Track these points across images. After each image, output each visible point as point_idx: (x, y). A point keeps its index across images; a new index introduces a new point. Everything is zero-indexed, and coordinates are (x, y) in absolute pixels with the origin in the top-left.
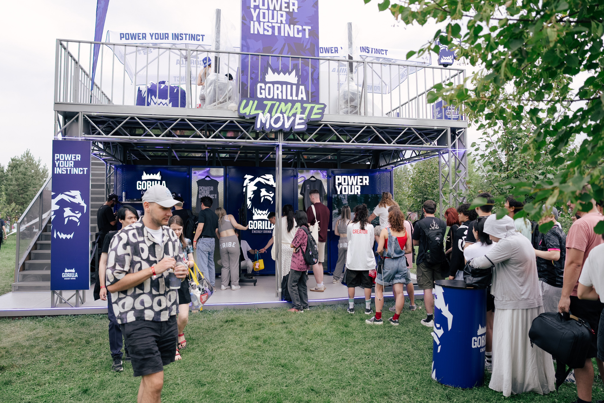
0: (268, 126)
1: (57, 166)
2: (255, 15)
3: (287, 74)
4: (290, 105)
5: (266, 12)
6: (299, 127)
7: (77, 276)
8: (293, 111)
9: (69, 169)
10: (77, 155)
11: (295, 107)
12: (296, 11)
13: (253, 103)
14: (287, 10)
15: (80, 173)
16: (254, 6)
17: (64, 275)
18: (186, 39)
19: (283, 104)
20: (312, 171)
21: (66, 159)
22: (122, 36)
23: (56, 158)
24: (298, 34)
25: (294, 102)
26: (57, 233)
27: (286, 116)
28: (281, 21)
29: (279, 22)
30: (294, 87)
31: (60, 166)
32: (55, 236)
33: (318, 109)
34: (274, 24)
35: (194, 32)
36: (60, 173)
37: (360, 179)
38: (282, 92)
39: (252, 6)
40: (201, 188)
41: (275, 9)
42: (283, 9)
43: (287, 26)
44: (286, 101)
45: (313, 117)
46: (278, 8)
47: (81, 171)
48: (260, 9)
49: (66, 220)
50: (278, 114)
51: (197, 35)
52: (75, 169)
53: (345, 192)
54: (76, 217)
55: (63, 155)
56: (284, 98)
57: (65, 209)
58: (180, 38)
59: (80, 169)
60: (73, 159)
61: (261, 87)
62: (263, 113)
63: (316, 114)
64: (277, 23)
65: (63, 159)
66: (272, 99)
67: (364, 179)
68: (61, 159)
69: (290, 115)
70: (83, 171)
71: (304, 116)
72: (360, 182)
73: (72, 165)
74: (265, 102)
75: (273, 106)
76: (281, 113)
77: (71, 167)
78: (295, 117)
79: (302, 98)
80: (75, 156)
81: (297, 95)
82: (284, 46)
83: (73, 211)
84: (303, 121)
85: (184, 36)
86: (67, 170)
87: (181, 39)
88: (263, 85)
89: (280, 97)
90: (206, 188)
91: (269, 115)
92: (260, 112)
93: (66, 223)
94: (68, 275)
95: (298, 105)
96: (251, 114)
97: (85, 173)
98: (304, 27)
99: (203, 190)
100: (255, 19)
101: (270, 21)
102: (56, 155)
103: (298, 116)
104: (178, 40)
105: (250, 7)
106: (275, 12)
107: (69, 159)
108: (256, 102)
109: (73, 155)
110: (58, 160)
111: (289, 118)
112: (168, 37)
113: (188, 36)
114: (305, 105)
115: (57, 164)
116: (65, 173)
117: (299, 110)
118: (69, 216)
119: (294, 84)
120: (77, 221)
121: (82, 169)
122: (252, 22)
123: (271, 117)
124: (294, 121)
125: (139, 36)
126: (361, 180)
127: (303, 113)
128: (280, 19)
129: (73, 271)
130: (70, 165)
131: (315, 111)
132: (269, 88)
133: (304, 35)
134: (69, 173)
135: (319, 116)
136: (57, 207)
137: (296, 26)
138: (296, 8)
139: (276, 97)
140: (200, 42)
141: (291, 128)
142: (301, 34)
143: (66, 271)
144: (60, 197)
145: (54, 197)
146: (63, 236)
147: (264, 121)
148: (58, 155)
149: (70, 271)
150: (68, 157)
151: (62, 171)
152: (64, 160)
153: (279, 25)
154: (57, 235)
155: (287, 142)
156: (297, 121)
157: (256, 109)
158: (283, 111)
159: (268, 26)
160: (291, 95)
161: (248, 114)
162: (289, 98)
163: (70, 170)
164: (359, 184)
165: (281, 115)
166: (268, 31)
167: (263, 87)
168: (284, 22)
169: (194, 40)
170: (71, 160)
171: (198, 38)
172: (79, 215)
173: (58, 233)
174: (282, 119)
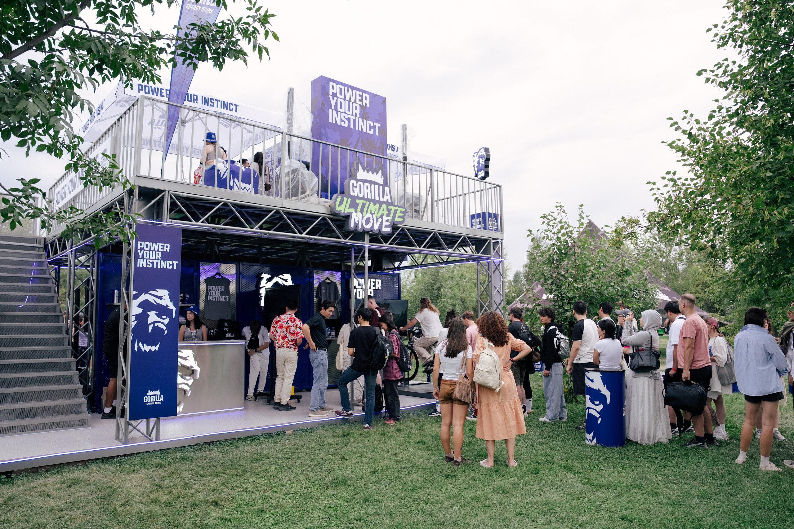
0: (360, 227)
1: (140, 257)
2: (333, 103)
3: (375, 173)
4: (377, 205)
5: (343, 101)
6: (387, 230)
7: (162, 399)
8: (381, 213)
9: (155, 261)
10: (166, 245)
11: (382, 208)
12: (368, 106)
13: (347, 201)
14: (361, 103)
15: (168, 267)
16: (333, 93)
17: (146, 400)
18: (217, 107)
19: (372, 204)
20: (327, 272)
21: (152, 249)
22: (140, 87)
23: (139, 247)
24: (370, 130)
25: (381, 203)
26: (138, 344)
27: (375, 216)
28: (356, 114)
29: (354, 114)
30: (381, 187)
31: (145, 257)
32: (136, 348)
33: (401, 212)
34: (350, 116)
35: (227, 100)
36: (145, 266)
37: (374, 282)
38: (371, 191)
39: (331, 93)
40: (210, 287)
41: (350, 100)
42: (358, 102)
43: (360, 120)
44: (375, 202)
45: (397, 220)
46: (353, 100)
47: (170, 265)
48: (338, 98)
49: (151, 327)
50: (369, 215)
51: (230, 104)
52: (162, 261)
53: (359, 296)
54: (163, 323)
55: (148, 243)
56: (373, 198)
57: (149, 313)
58: (210, 103)
59: (168, 262)
60: (160, 250)
61: (353, 184)
62: (356, 212)
63: (399, 217)
64: (352, 115)
65: (148, 249)
66: (363, 198)
67: (377, 283)
68: (145, 248)
69: (378, 217)
70: (173, 265)
71: (390, 218)
72: (374, 286)
73: (160, 257)
74: (357, 201)
75: (364, 205)
76: (371, 213)
77: (158, 259)
78: (382, 218)
79: (387, 200)
80: (163, 246)
81: (383, 197)
82: (358, 141)
83: (159, 316)
84: (389, 223)
85: (215, 102)
86: (153, 263)
87: (211, 105)
88: (355, 182)
89: (369, 197)
90: (216, 288)
91: (360, 214)
92: (353, 210)
93: (150, 331)
94: (152, 399)
95: (384, 206)
96: (346, 212)
97: (175, 268)
98: (375, 124)
99: (212, 291)
100: (333, 107)
101: (347, 112)
102: (139, 243)
103: (385, 218)
104: (208, 105)
105: (328, 94)
106: (351, 103)
107: (156, 249)
108: (350, 200)
109: (161, 244)
110: (142, 249)
111: (377, 219)
112: (197, 100)
113: (219, 103)
114: (390, 207)
115: (141, 254)
116: (150, 266)
117: (385, 212)
118: (154, 323)
119: (381, 185)
120: (164, 328)
121: (171, 262)
122: (330, 110)
123: (363, 217)
124: (382, 222)
125: (161, 93)
126: (374, 284)
127: (388, 215)
128: (355, 111)
129: (158, 392)
130: (157, 256)
131: (398, 214)
132: (360, 185)
133: (375, 131)
134: (155, 267)
135: (401, 220)
136: (140, 311)
137: (368, 121)
138: (368, 102)
139: (366, 197)
140: (233, 113)
141: (380, 230)
142: (372, 130)
143: (150, 393)
144: (143, 297)
145: (136, 297)
146: (146, 348)
147: (357, 221)
148: (142, 243)
149: (154, 393)
150: (154, 246)
151: (147, 264)
152: (150, 250)
153: (354, 118)
154: (139, 347)
155: (372, 244)
156: (385, 223)
157: (350, 207)
158: (373, 212)
159: (344, 117)
160: (379, 196)
161: (342, 212)
162: (377, 199)
163: (157, 263)
164: (372, 288)
165: (371, 216)
166: (345, 123)
167: (355, 185)
168: (358, 115)
169: (227, 109)
170: (158, 251)
171: (231, 107)
172: (166, 321)
173: (140, 344)
174: (371, 219)
